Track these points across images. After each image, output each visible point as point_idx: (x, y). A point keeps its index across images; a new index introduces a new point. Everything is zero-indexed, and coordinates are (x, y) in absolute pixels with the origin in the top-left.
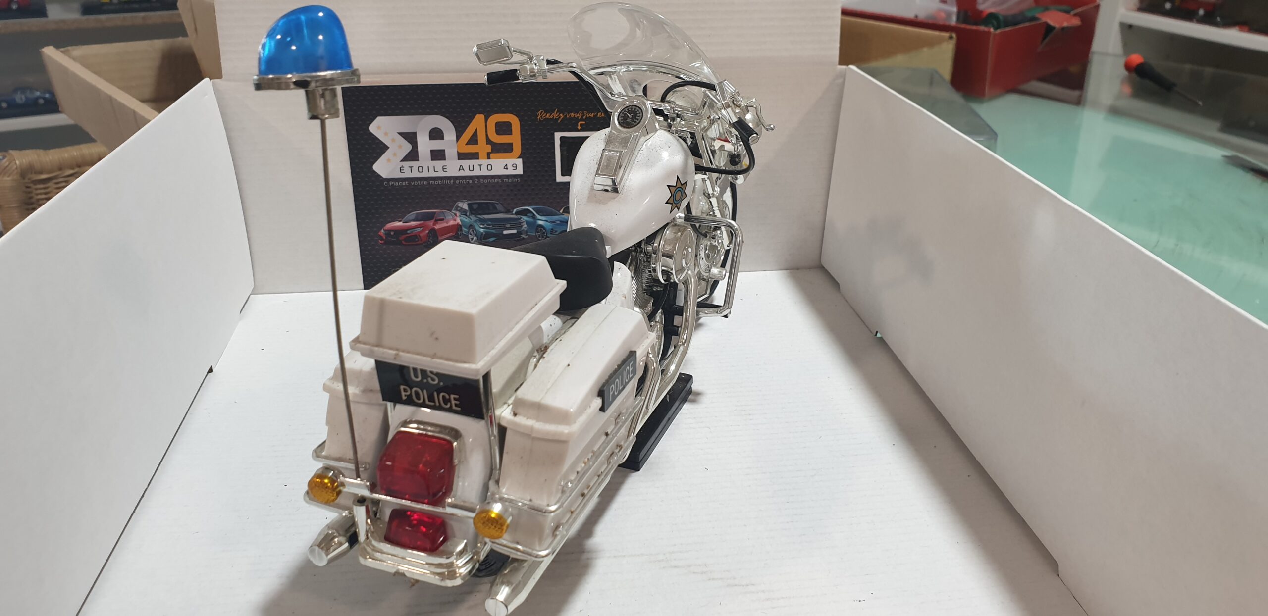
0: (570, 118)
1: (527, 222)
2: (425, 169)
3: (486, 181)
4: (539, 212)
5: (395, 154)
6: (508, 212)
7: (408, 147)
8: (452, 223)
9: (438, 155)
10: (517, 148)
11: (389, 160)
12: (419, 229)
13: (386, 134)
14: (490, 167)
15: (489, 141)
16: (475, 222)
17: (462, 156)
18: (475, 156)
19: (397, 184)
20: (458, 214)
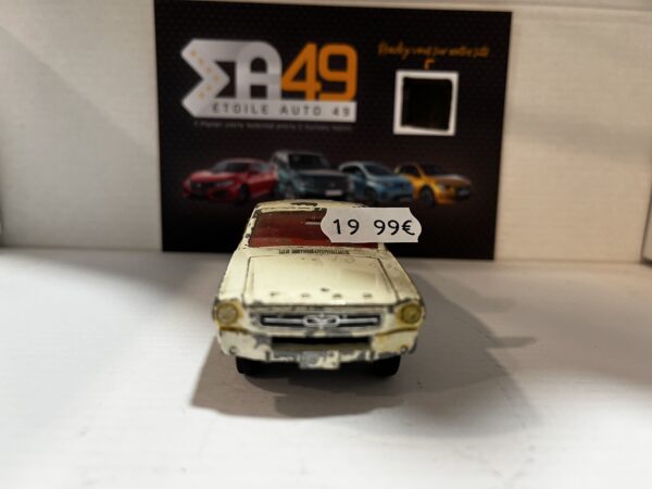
0: (417, 55)
1: (356, 183)
2: (242, 109)
3: (312, 128)
4: (371, 170)
5: (209, 88)
6: (334, 167)
7: (224, 79)
8: (267, 177)
9: (258, 92)
10: (352, 88)
11: (202, 95)
12: (229, 183)
13: (201, 61)
14: (317, 110)
15: (319, 78)
16: (296, 178)
17: (287, 94)
18: (300, 95)
19: (209, 125)
20: (276, 166)
